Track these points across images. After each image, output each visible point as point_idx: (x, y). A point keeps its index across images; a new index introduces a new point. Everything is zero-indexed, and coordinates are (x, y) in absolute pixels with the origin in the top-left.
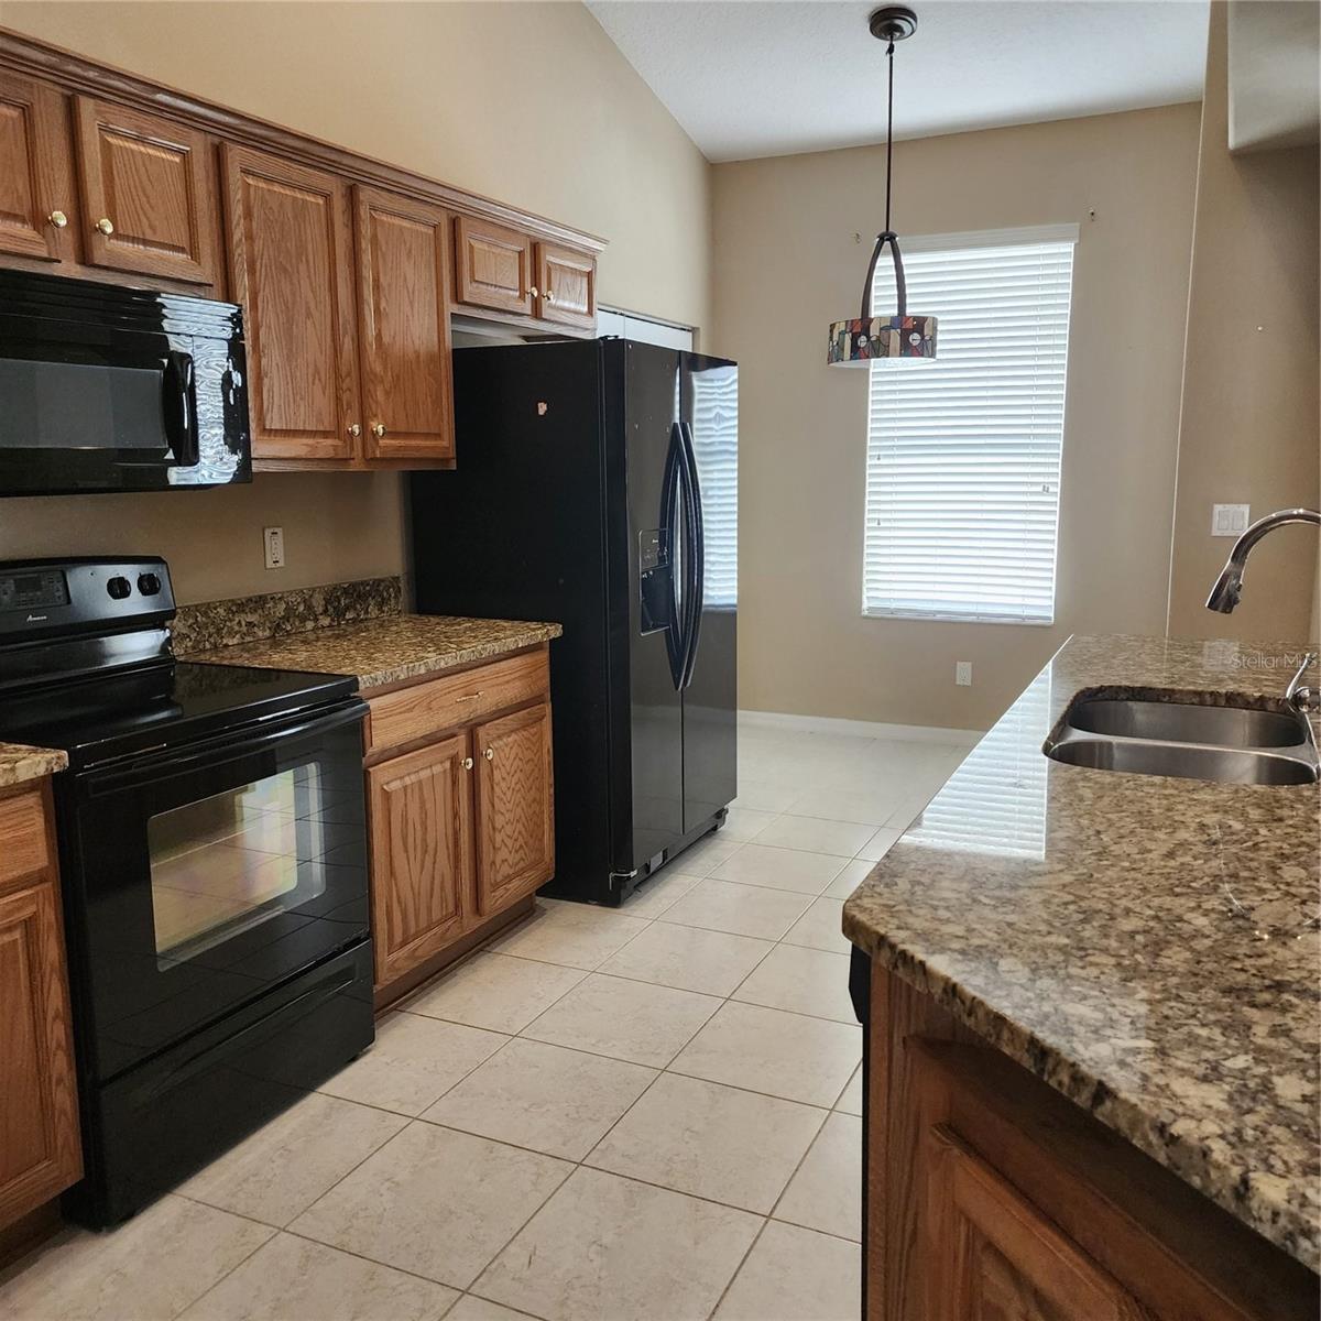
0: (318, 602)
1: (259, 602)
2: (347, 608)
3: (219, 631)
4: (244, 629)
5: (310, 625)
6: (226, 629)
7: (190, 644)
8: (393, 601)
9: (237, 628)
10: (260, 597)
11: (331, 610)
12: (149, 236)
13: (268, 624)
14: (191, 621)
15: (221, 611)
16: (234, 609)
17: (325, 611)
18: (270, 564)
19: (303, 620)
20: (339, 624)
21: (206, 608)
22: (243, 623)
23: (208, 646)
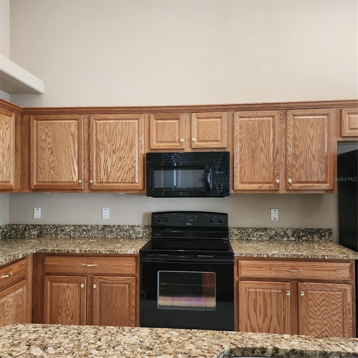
0: (290, 233)
1: (265, 229)
2: (303, 236)
3: (249, 235)
4: (258, 236)
5: (285, 239)
6: (251, 235)
7: (238, 237)
8: (327, 237)
9: (255, 235)
10: (265, 228)
11: (295, 235)
12: (208, 139)
13: (267, 236)
14: (239, 231)
15: (250, 230)
16: (255, 230)
17: (293, 236)
18: (272, 219)
19: (282, 237)
20: (299, 240)
21: (245, 229)
22: (258, 235)
23: (245, 239)
